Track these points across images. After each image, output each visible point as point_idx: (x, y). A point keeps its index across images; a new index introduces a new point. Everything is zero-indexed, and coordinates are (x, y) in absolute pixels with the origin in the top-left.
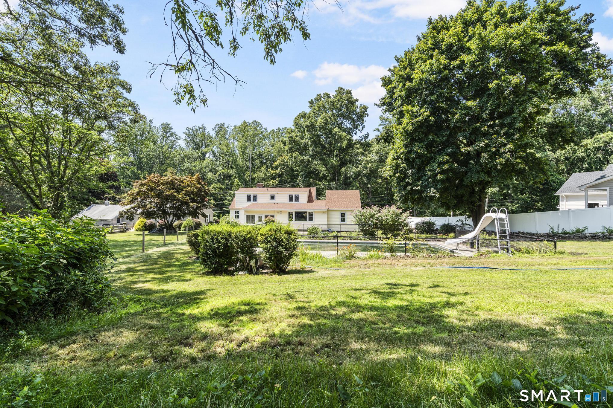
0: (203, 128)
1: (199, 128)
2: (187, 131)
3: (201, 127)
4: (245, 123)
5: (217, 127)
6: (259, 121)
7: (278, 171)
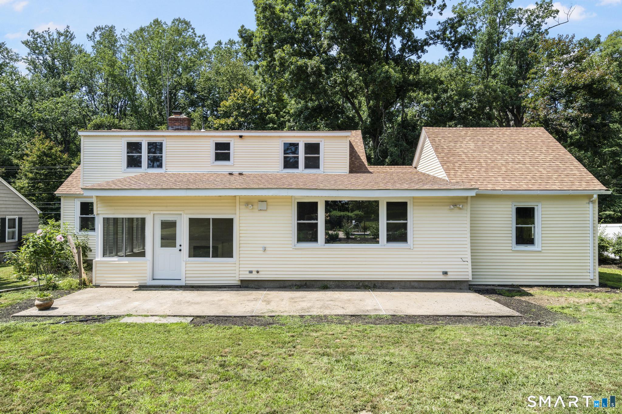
0: (68, 35)
1: (59, 34)
2: (31, 39)
3: (62, 31)
4: (157, 22)
5: (99, 33)
6: (187, 20)
7: (232, 119)
